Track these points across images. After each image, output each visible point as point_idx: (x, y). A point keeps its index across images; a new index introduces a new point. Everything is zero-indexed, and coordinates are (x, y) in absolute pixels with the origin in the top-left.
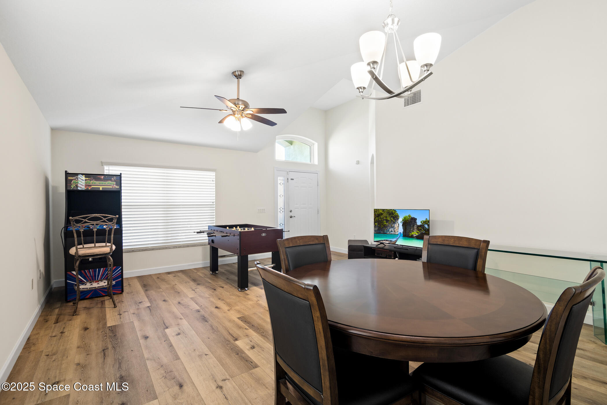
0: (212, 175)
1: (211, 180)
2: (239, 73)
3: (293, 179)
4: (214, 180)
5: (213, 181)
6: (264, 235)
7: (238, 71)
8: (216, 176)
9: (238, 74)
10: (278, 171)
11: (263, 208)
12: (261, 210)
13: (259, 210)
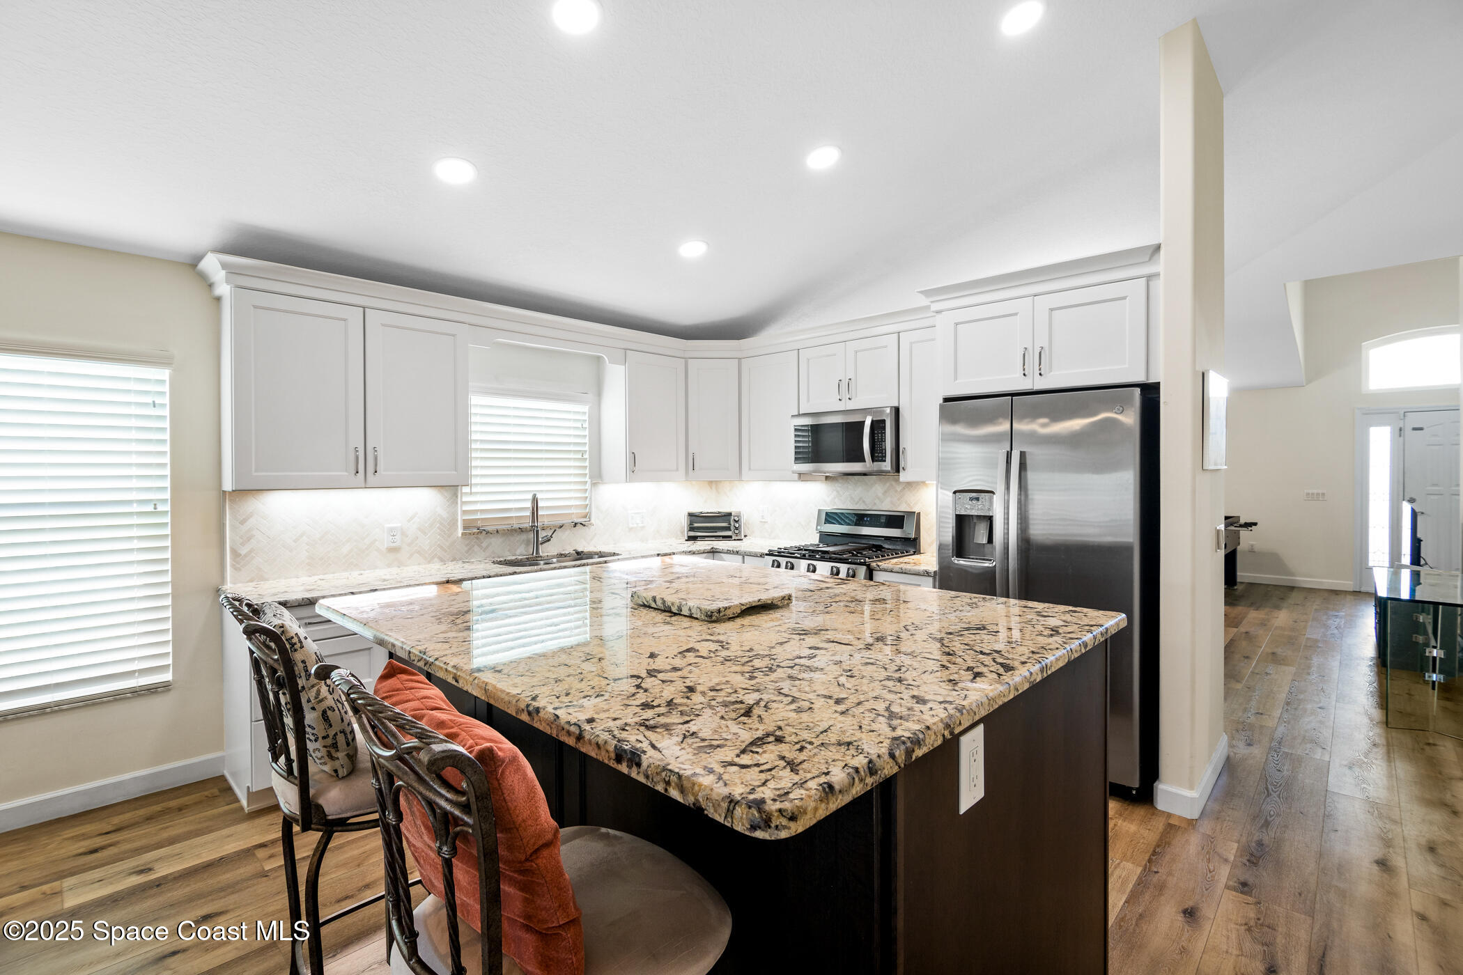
3: (1421, 429)
10: (1366, 414)
11: (1320, 491)
12: (1313, 494)
13: (1308, 494)
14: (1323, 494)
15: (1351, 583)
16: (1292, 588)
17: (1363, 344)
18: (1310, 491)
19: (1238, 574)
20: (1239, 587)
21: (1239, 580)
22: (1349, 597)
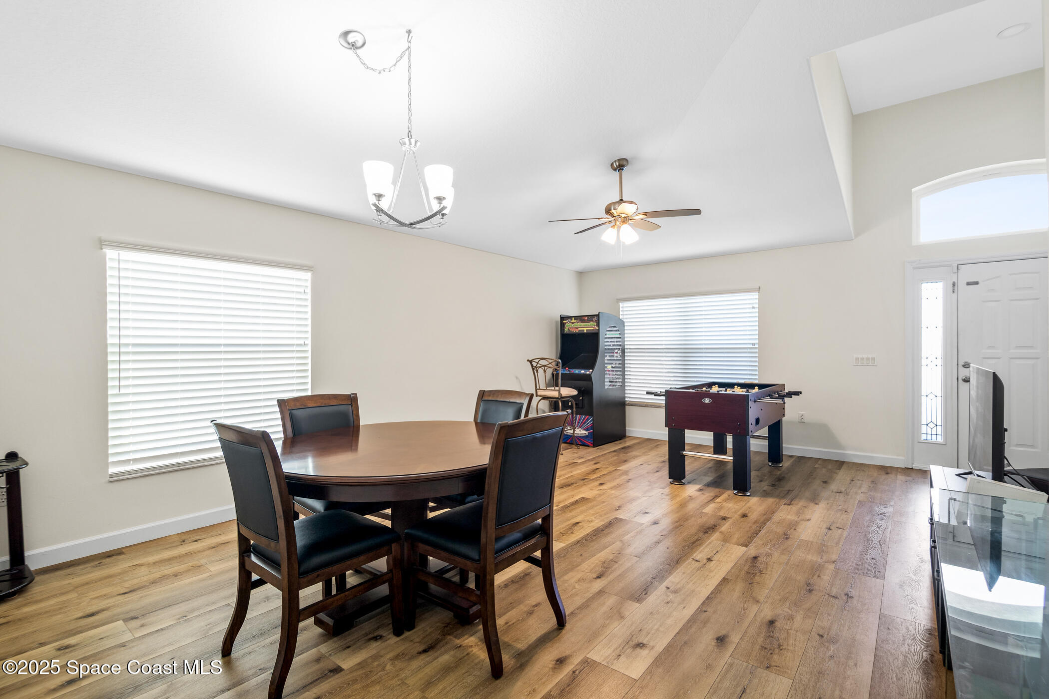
0: (753, 298)
1: (751, 306)
2: (617, 164)
3: (976, 283)
4: (756, 306)
5: (753, 308)
6: (707, 401)
7: (615, 161)
8: (760, 300)
9: (616, 166)
10: (919, 268)
11: (870, 356)
12: (863, 359)
13: (857, 359)
14: (873, 359)
15: (903, 458)
16: (840, 464)
17: (913, 190)
18: (860, 356)
19: (784, 445)
20: (785, 464)
21: (785, 452)
22: (901, 478)
